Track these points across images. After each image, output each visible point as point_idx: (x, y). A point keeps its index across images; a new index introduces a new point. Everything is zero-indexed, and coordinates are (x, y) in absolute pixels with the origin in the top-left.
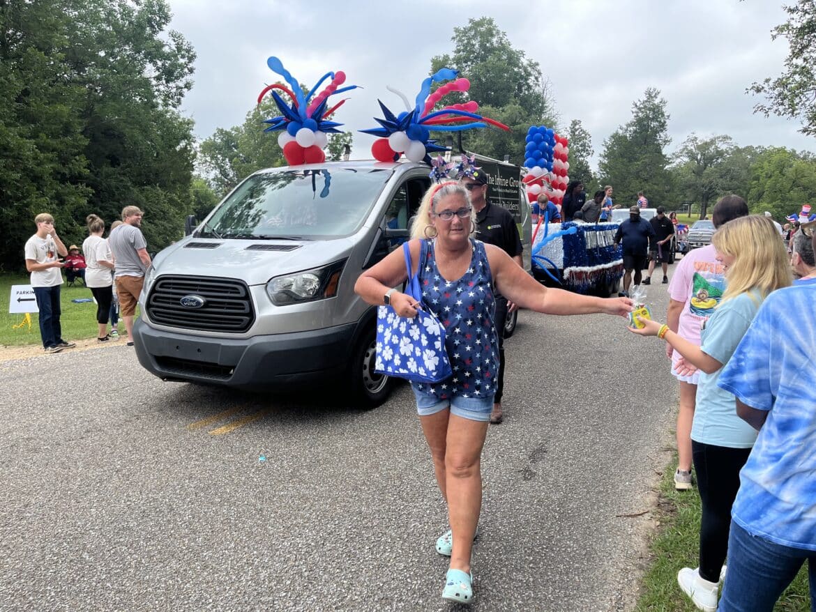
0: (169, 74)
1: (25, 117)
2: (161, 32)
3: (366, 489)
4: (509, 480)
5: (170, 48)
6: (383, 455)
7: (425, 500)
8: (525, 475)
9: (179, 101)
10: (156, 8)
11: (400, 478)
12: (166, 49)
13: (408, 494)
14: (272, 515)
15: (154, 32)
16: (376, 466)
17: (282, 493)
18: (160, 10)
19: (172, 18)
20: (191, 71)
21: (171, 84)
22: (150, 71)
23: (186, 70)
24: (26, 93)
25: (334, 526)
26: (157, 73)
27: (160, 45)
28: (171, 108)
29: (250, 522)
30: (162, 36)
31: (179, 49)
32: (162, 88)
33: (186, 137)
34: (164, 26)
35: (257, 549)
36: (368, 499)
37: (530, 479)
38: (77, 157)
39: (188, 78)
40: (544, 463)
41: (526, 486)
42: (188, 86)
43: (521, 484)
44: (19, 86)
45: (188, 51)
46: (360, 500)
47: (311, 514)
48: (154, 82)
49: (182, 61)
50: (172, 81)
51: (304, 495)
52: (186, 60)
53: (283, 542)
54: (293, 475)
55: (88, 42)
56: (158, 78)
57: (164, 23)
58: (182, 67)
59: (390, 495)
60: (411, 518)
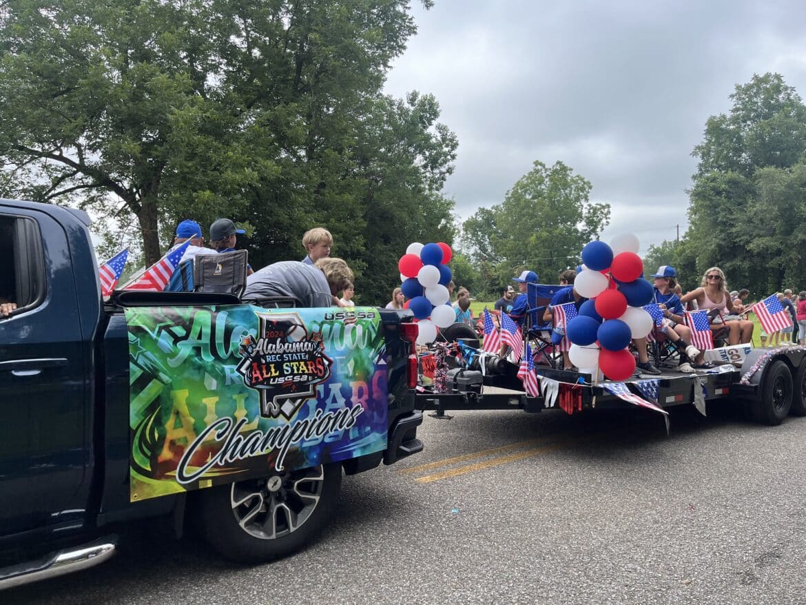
0: (434, 162)
1: (320, 206)
2: (430, 127)
3: (551, 558)
4: (722, 581)
5: (436, 139)
6: (578, 528)
7: (613, 583)
8: (745, 578)
9: (441, 185)
10: (427, 107)
11: (590, 554)
12: (433, 140)
13: (595, 572)
14: (451, 565)
15: (424, 127)
16: (567, 538)
17: (465, 546)
18: (430, 107)
19: (440, 114)
20: (453, 157)
21: (436, 171)
22: (419, 161)
23: (449, 157)
24: (323, 185)
25: (507, 588)
26: (425, 162)
27: (429, 137)
28: (435, 192)
29: (428, 567)
30: (432, 130)
31: (444, 139)
32: (428, 174)
33: (446, 216)
34: (433, 121)
35: (428, 593)
36: (550, 569)
37: (750, 584)
38: (357, 237)
39: (450, 164)
40: (773, 569)
41: (741, 590)
42: (450, 171)
43: (737, 587)
44: (317, 180)
45: (452, 140)
46: (542, 569)
47: (487, 571)
48: (423, 170)
49: (446, 149)
50: (436, 167)
51: (486, 552)
52: (449, 148)
53: (454, 591)
54: (480, 531)
55: (372, 142)
56: (425, 167)
57: (433, 119)
58: (445, 154)
59: (575, 569)
60: (592, 598)
